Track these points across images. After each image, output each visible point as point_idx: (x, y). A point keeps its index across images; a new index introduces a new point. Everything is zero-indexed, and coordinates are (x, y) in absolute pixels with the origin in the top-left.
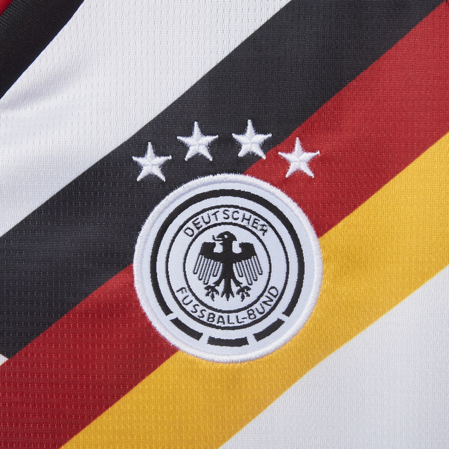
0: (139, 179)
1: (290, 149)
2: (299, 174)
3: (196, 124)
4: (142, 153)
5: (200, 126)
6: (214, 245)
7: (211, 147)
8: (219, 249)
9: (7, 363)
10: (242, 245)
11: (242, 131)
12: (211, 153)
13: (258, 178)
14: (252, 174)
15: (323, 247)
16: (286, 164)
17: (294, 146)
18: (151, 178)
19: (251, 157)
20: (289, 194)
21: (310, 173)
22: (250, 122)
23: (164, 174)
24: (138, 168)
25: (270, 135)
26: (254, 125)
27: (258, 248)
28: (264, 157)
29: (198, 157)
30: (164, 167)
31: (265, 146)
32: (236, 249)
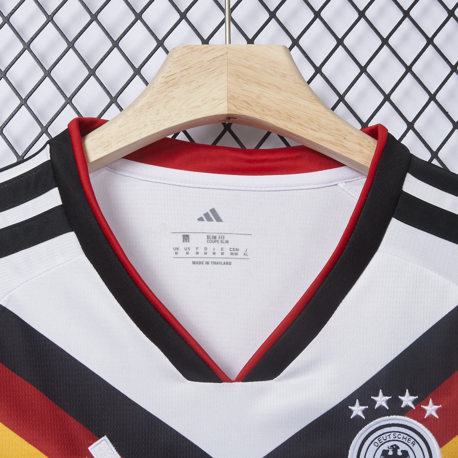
0: (351, 417)
1: (427, 404)
2: (431, 416)
3: (380, 390)
4: (353, 404)
5: (383, 392)
6: (388, 451)
7: (388, 402)
8: (391, 453)
10: (402, 451)
11: (403, 394)
12: (388, 405)
13: (411, 418)
14: (408, 416)
15: (442, 453)
16: (425, 411)
17: (429, 403)
18: (357, 417)
19: (408, 408)
20: (426, 426)
21: (437, 416)
22: (407, 390)
23: (364, 415)
24: (351, 412)
25: (417, 397)
26: (409, 392)
27: (410, 453)
28: (414, 408)
29: (381, 407)
30: (364, 412)
31: (414, 402)
32: (399, 453)
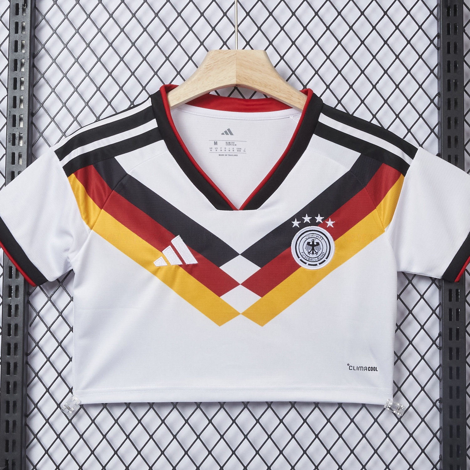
0: (293, 227)
1: (328, 221)
2: (330, 227)
3: (307, 214)
4: (294, 221)
5: (308, 215)
6: (310, 242)
7: (310, 220)
8: (311, 243)
9: (261, 269)
10: (316, 243)
11: (317, 216)
12: (310, 221)
13: (321, 227)
14: (319, 227)
15: (335, 243)
16: (327, 224)
17: (329, 220)
18: (296, 227)
19: (319, 222)
20: (328, 231)
21: (333, 227)
22: (319, 214)
23: (299, 226)
24: (293, 224)
25: (324, 218)
26: (320, 215)
27: (320, 243)
28: (322, 223)
29: (307, 222)
30: (299, 224)
31: (322, 220)
32: (315, 244)
